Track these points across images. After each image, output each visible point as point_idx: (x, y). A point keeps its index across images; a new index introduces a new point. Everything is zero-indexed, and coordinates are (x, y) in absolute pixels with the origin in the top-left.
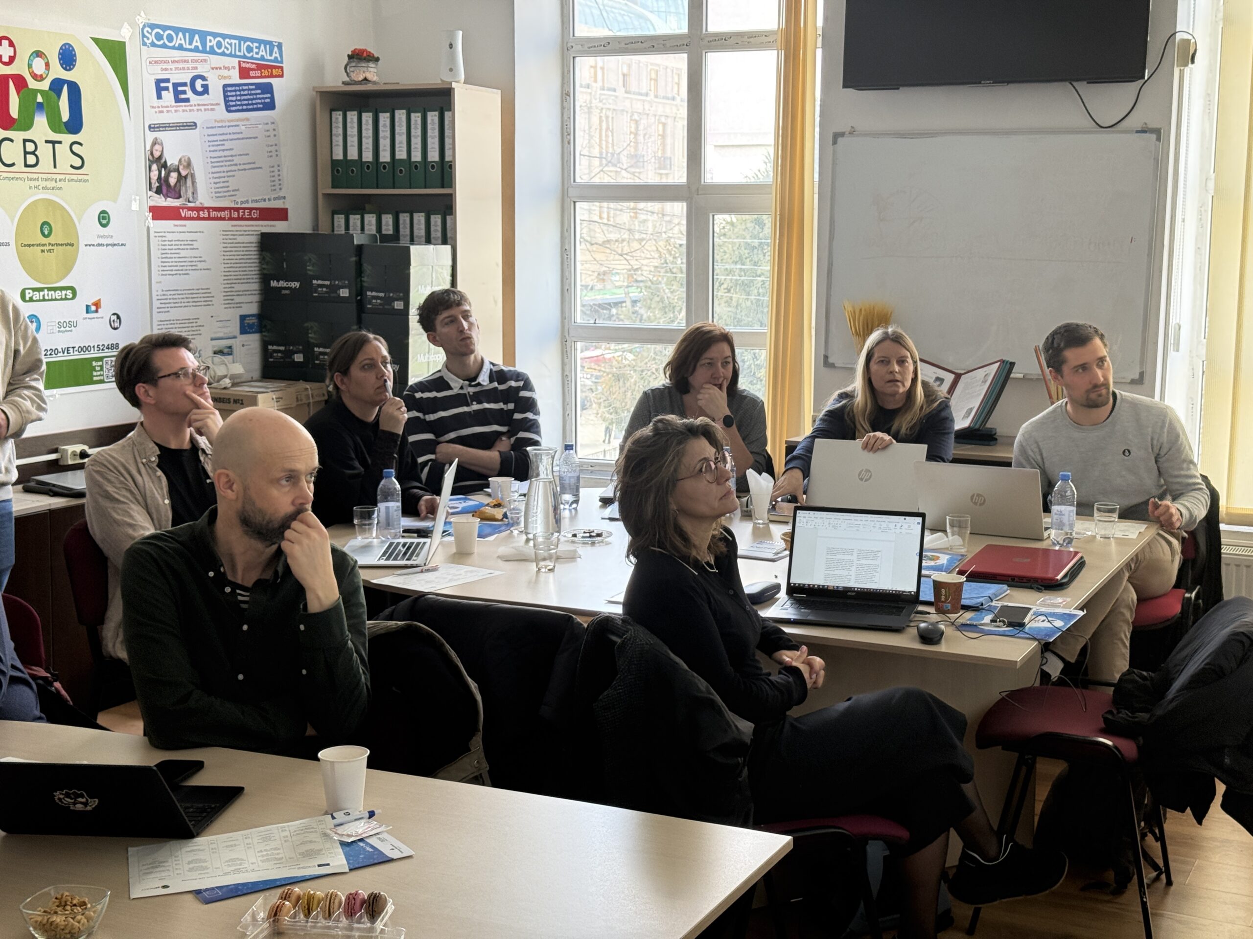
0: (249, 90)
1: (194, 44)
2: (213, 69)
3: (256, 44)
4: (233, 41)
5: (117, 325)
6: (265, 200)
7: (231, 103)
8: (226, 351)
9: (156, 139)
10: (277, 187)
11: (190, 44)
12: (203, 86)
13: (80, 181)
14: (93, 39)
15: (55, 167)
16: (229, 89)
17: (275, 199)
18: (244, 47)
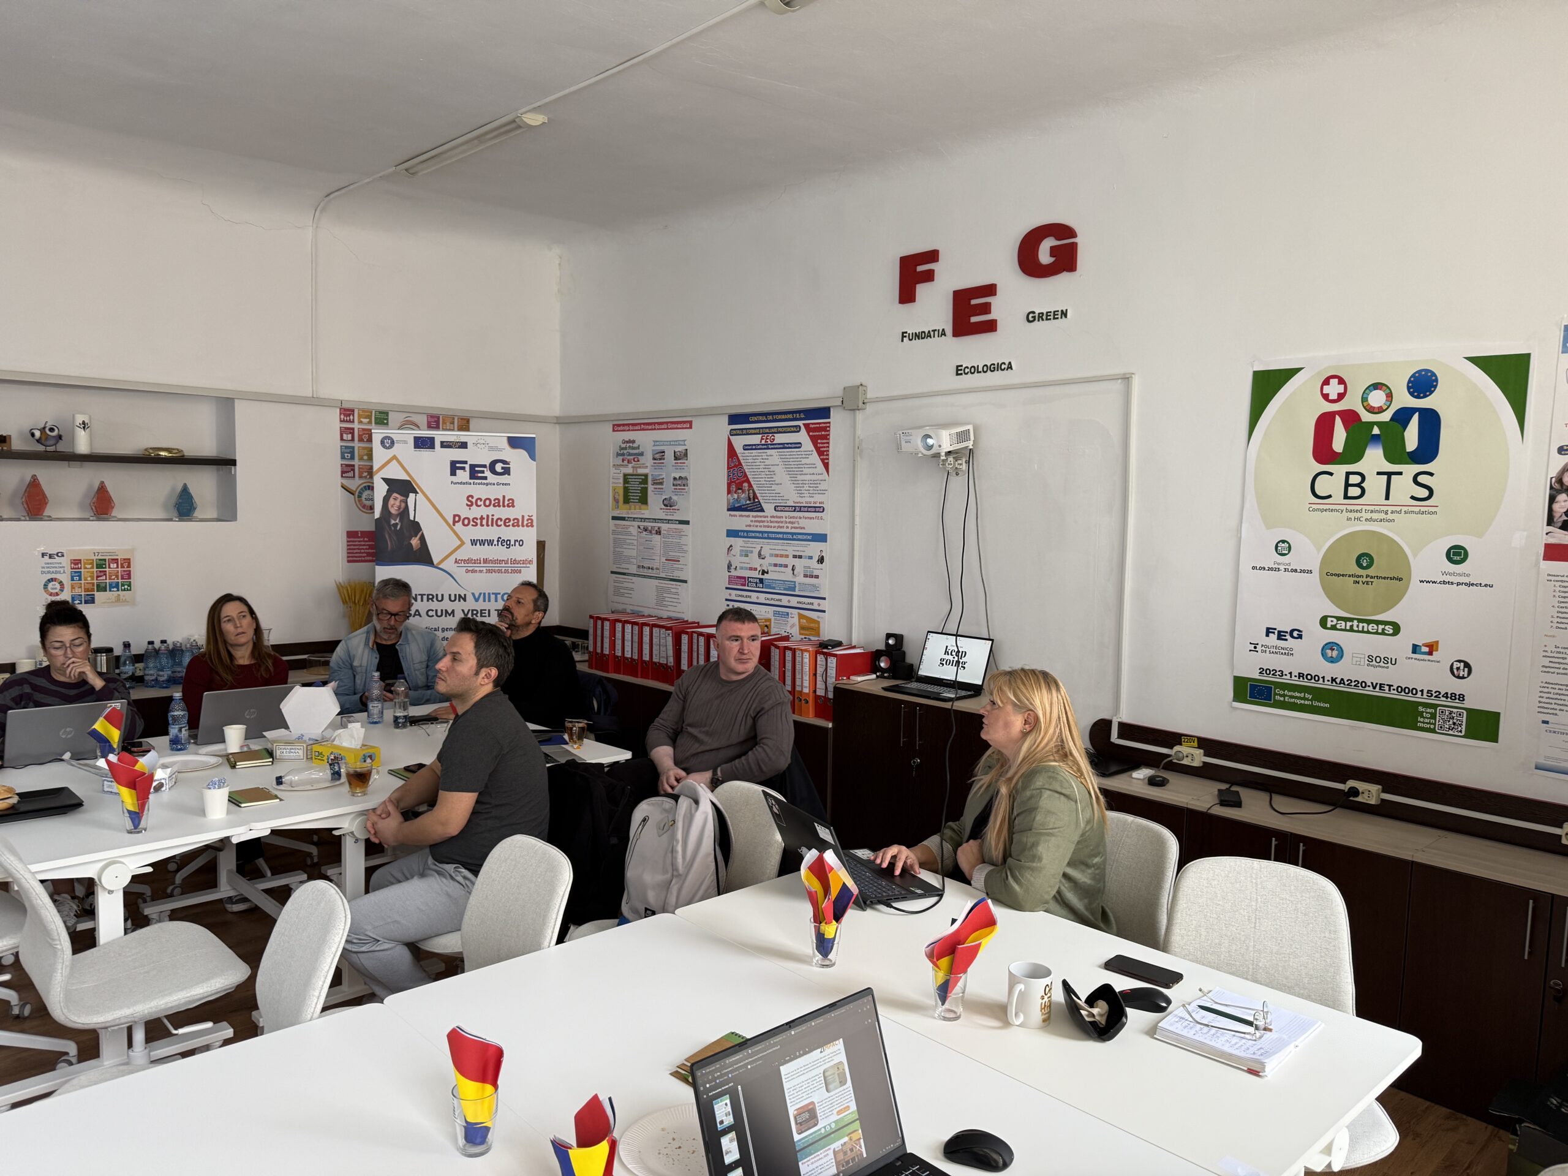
5: (1463, 673)
13: (1423, 513)
14: (1468, 359)
15: (1387, 498)
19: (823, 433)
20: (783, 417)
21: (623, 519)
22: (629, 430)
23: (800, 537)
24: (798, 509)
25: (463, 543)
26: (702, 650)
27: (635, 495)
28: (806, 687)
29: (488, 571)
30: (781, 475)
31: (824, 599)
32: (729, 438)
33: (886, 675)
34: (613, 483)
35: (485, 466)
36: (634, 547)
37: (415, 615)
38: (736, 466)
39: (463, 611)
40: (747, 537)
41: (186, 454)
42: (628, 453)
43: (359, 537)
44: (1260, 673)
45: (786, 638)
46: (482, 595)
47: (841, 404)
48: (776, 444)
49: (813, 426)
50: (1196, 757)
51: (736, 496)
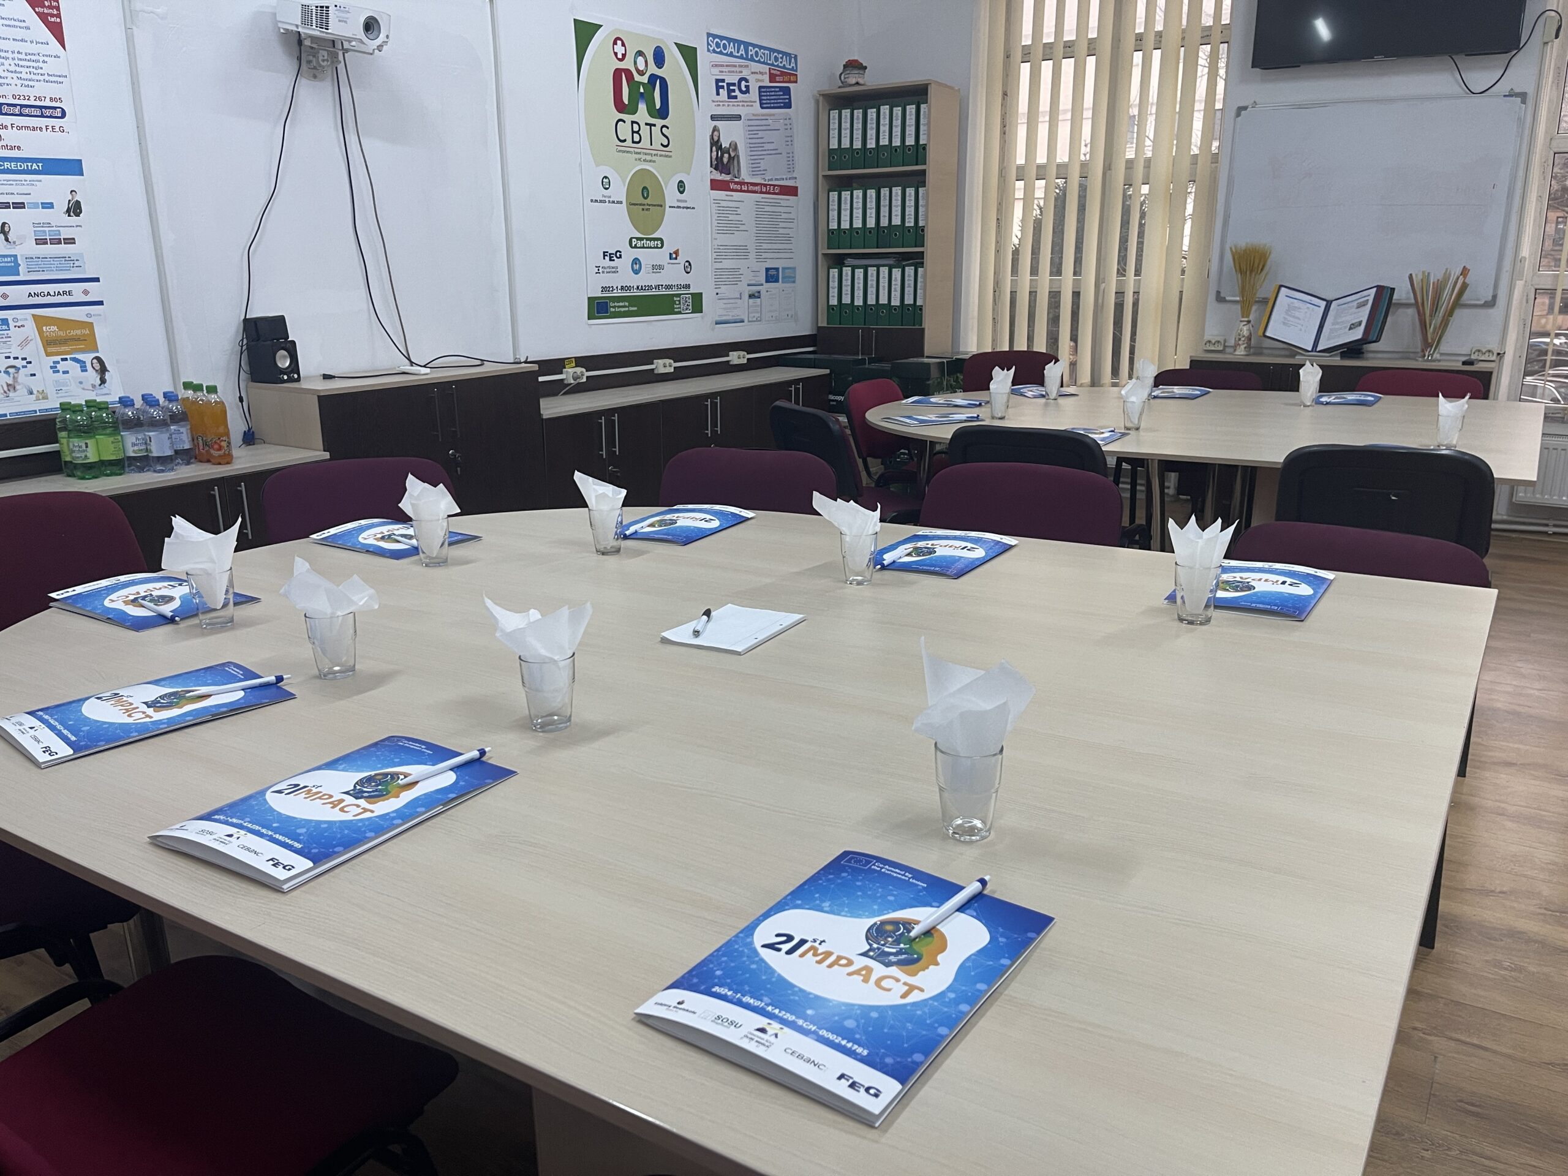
0: (775, 91)
1: (740, 52)
2: (752, 73)
3: (781, 55)
4: (766, 52)
5: (689, 270)
6: (783, 179)
7: (764, 102)
8: (756, 294)
9: (715, 127)
10: (792, 170)
11: (738, 52)
12: (746, 86)
13: (666, 156)
14: (675, 43)
15: (651, 145)
16: (763, 90)
17: (790, 179)
18: (773, 58)
23: (11, 165)
31: (97, 280)
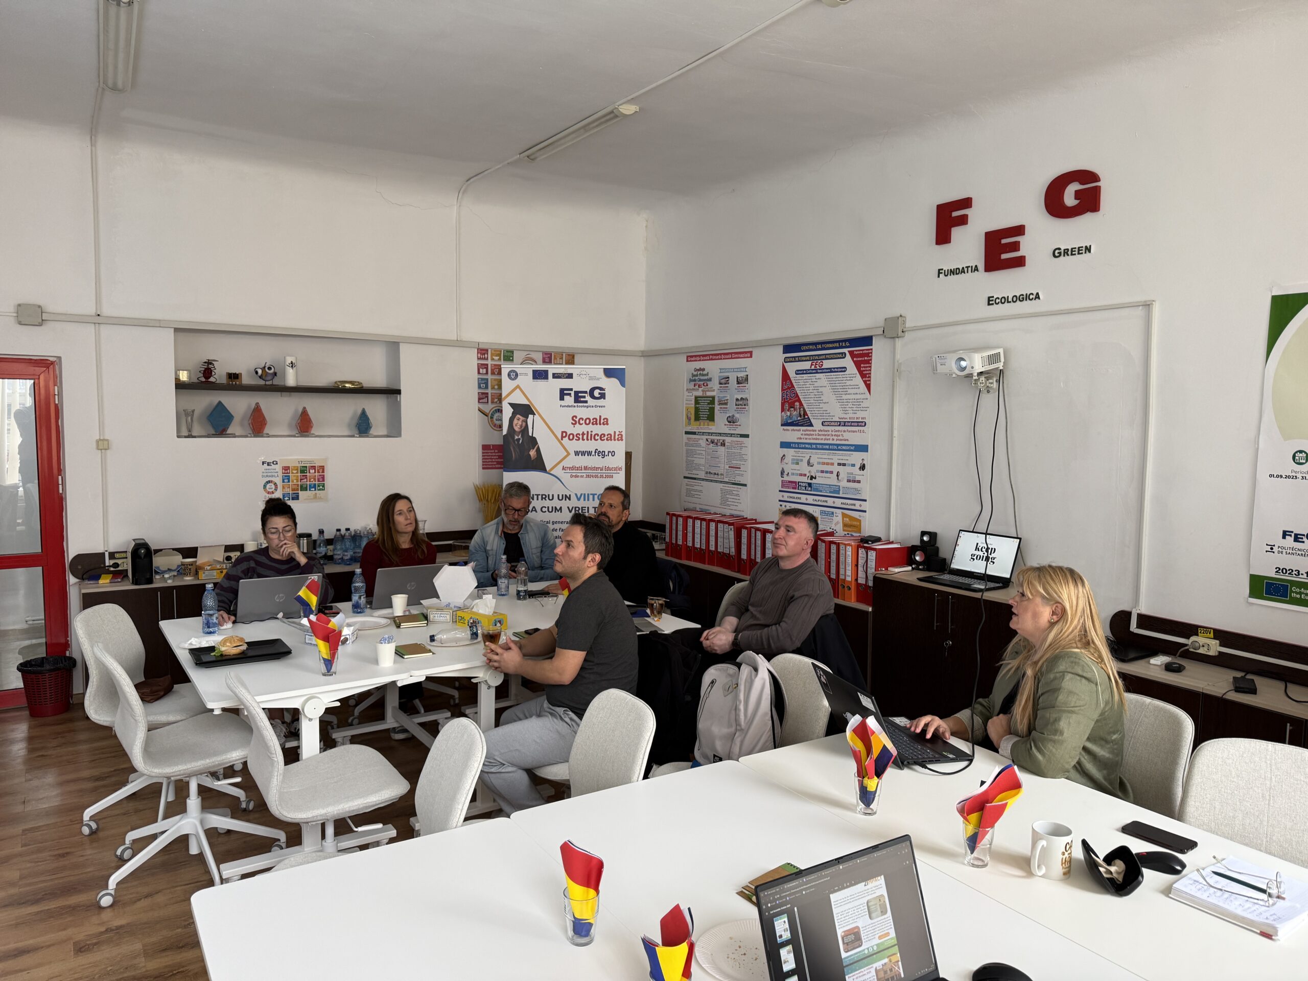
19: (866, 358)
20: (831, 346)
21: (694, 433)
22: (700, 360)
23: (844, 448)
24: (842, 424)
25: (568, 454)
26: (759, 542)
27: (704, 413)
28: (849, 576)
29: (588, 476)
30: (828, 395)
31: (865, 501)
32: (783, 365)
33: (920, 567)
34: (686, 404)
35: (586, 392)
36: (702, 457)
37: (532, 510)
38: (789, 388)
39: (568, 507)
40: (798, 448)
41: (364, 385)
42: (699, 379)
43: (491, 450)
44: (1277, 572)
45: (831, 534)
46: (583, 496)
47: (882, 333)
48: (824, 369)
49: (857, 353)
50: (1213, 647)
51: (788, 413)
